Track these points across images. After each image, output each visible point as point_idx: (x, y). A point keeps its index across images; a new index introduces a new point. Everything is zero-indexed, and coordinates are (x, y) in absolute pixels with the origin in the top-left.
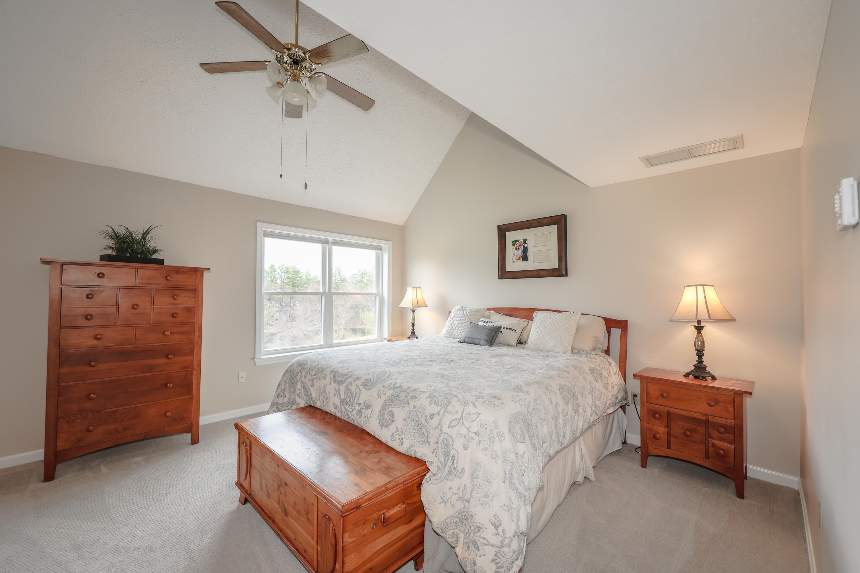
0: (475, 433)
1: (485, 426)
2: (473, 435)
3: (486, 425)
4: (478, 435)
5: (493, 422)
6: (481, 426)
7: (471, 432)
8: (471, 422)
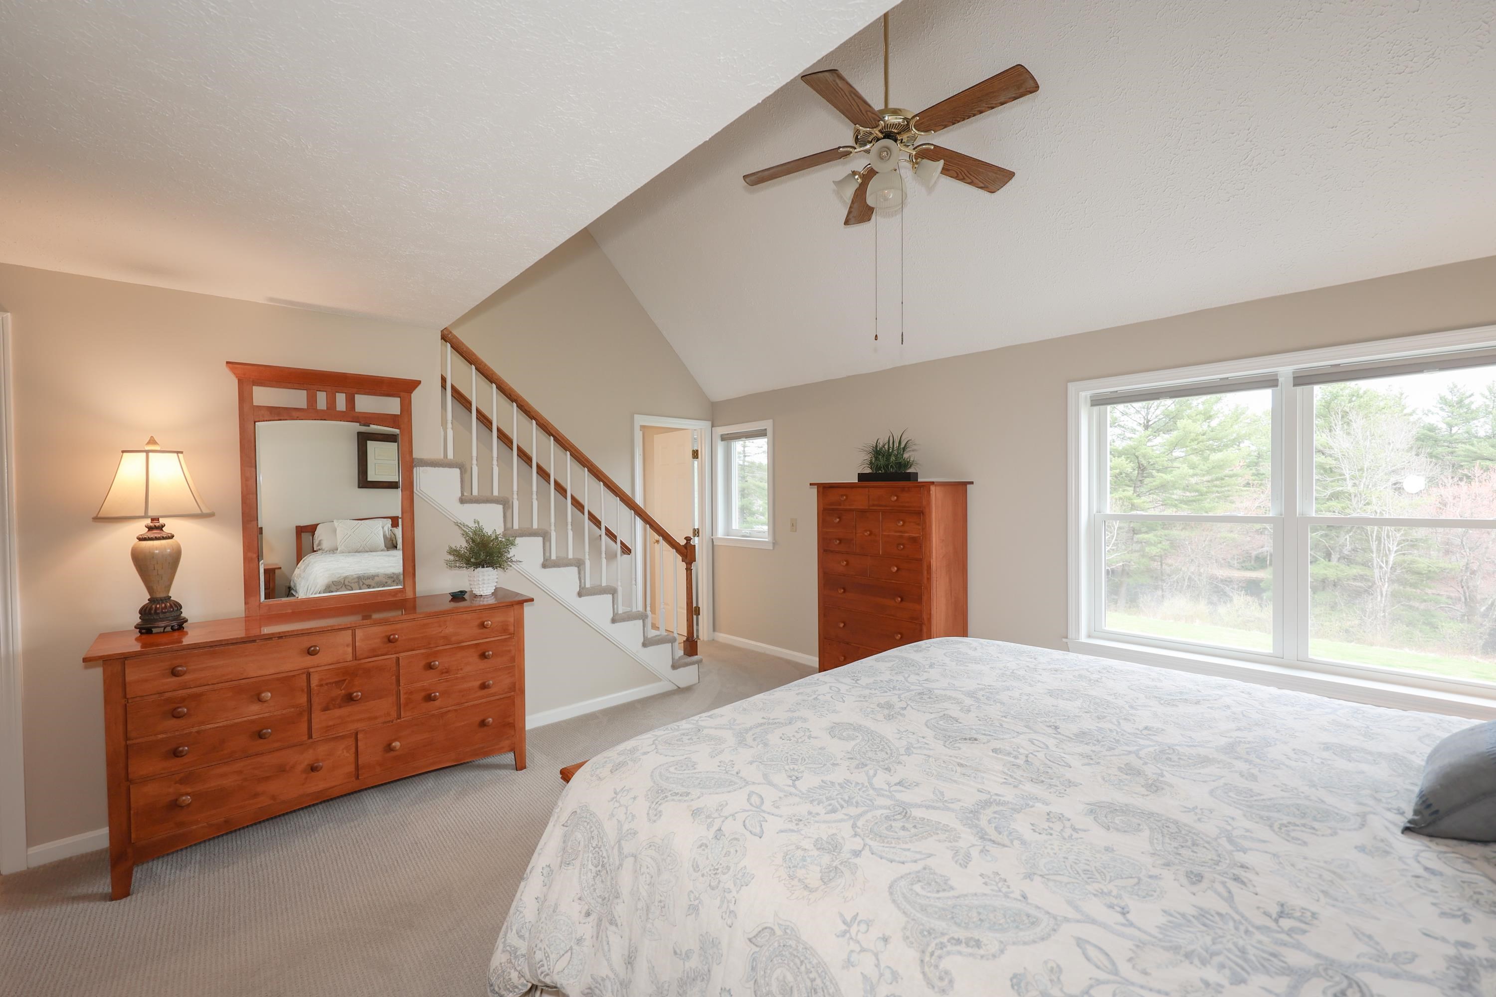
0: (720, 830)
1: (732, 850)
2: (716, 828)
3: (736, 851)
4: (716, 836)
5: (745, 867)
6: (732, 840)
7: (723, 822)
8: (744, 822)
